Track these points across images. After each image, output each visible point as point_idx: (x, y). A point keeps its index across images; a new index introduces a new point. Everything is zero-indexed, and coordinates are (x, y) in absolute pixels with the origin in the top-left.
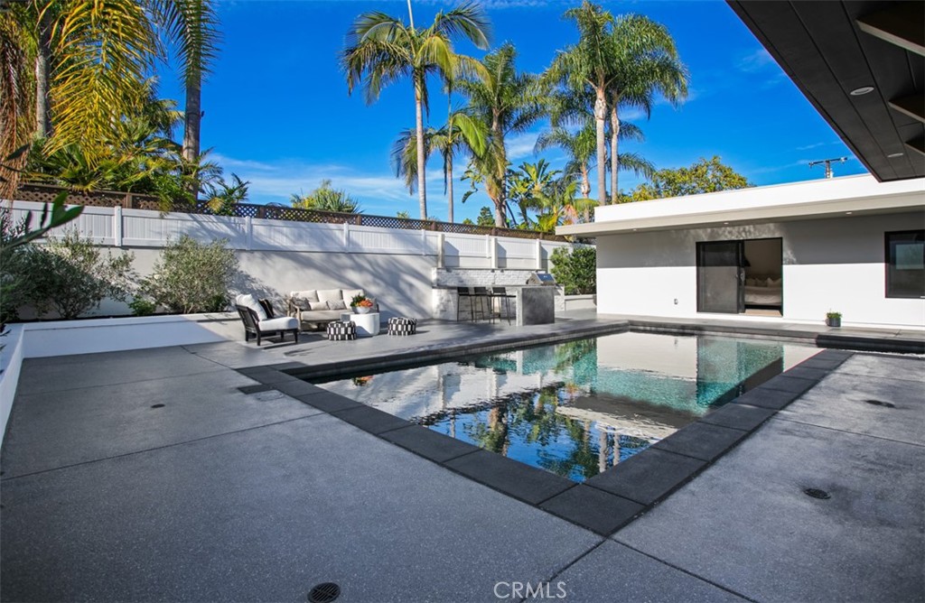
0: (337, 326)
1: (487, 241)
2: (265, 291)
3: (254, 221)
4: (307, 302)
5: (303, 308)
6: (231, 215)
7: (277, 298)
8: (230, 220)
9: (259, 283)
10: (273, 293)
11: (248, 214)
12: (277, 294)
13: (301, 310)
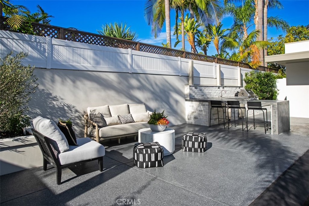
0: (147, 151)
1: (214, 67)
2: (66, 108)
3: (55, 41)
4: (102, 117)
5: (100, 124)
6: (32, 34)
7: (77, 115)
8: (31, 38)
9: (60, 100)
10: (73, 110)
11: (49, 35)
12: (77, 111)
13: (100, 127)
